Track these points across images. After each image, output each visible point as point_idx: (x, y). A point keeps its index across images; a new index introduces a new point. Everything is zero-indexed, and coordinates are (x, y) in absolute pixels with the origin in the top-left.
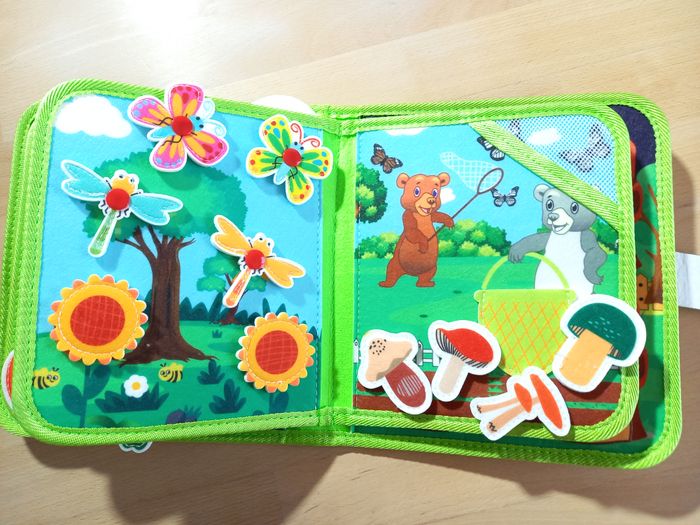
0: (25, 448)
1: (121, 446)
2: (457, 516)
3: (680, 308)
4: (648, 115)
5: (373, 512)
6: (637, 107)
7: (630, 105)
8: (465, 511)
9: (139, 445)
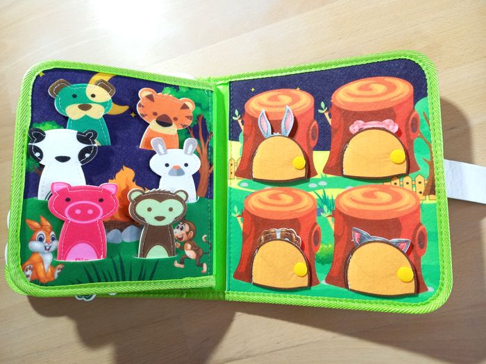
0: (28, 304)
1: (76, 297)
2: (301, 345)
3: (449, 199)
4: (420, 64)
5: (245, 343)
6: (412, 59)
7: (408, 58)
8: (306, 341)
9: (88, 296)
